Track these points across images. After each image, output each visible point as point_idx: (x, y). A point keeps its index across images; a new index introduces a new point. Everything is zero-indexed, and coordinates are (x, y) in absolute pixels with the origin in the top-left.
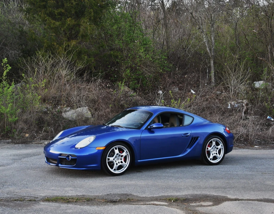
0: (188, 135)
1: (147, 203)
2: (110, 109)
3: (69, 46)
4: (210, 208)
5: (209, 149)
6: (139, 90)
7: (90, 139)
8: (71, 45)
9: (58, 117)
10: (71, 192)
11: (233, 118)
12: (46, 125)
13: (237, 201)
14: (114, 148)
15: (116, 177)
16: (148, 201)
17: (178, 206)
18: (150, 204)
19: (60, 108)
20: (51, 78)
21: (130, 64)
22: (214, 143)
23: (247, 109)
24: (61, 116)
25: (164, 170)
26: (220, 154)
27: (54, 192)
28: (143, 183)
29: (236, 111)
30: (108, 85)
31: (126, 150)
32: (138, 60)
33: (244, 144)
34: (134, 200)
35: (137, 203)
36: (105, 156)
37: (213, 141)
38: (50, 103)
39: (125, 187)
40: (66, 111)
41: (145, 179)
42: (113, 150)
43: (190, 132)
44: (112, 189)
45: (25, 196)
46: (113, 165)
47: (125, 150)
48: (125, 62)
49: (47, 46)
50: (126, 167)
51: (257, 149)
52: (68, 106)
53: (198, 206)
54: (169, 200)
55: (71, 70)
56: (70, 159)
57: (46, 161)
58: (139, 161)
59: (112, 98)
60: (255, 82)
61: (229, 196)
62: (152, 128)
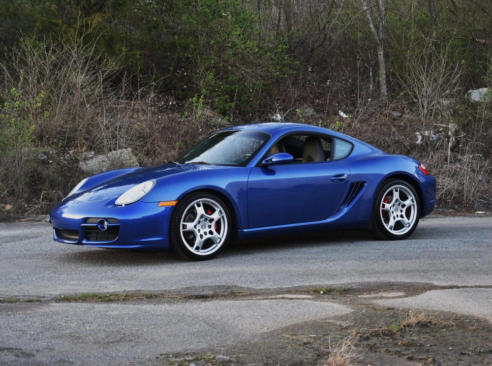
0: (344, 179)
1: (270, 297)
2: (177, 150)
3: (87, 25)
4: (400, 300)
5: (387, 206)
6: (234, 113)
7: (144, 187)
8: (91, 24)
9: (70, 170)
10: (113, 286)
11: (428, 162)
12: (47, 185)
13: (455, 289)
14: (194, 204)
15: (202, 262)
16: (272, 294)
17: (334, 299)
18: (276, 298)
19: (74, 152)
20: (52, 92)
21: (213, 61)
22: (396, 195)
23: (458, 142)
24: (78, 167)
25: (296, 250)
26: (408, 218)
27: (77, 288)
28: (258, 270)
29: (434, 146)
30: (171, 103)
31: (218, 208)
32: (230, 52)
33: (453, 208)
34: (243, 294)
35: (250, 298)
36: (177, 220)
37: (394, 190)
38: (53, 143)
39: (222, 276)
40: (86, 159)
41: (260, 264)
42: (193, 207)
43: (346, 173)
44: (195, 280)
45: (18, 296)
46: (195, 238)
47: (216, 209)
48: (204, 57)
49: (41, 28)
50: (219, 243)
51: (481, 216)
52: (91, 149)
53: (375, 298)
54: (314, 291)
55: (94, 74)
56: (106, 227)
57: (56, 237)
58: (245, 230)
59: (179, 130)
60: (469, 92)
61: (436, 283)
62: (271, 164)
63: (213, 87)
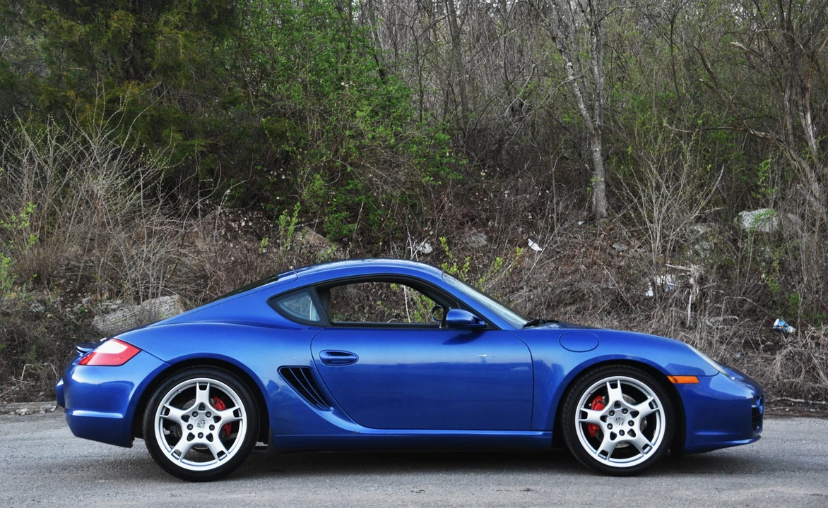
3: (117, 100)
8: (123, 97)
9: (77, 328)
12: (32, 355)
19: (88, 301)
21: (325, 159)
23: (704, 295)
24: (90, 325)
32: (351, 143)
38: (57, 286)
40: (106, 311)
48: (312, 152)
49: (49, 103)
52: (116, 296)
63: (323, 197)
